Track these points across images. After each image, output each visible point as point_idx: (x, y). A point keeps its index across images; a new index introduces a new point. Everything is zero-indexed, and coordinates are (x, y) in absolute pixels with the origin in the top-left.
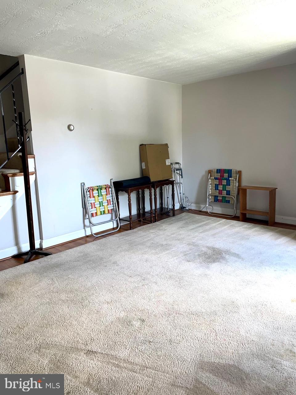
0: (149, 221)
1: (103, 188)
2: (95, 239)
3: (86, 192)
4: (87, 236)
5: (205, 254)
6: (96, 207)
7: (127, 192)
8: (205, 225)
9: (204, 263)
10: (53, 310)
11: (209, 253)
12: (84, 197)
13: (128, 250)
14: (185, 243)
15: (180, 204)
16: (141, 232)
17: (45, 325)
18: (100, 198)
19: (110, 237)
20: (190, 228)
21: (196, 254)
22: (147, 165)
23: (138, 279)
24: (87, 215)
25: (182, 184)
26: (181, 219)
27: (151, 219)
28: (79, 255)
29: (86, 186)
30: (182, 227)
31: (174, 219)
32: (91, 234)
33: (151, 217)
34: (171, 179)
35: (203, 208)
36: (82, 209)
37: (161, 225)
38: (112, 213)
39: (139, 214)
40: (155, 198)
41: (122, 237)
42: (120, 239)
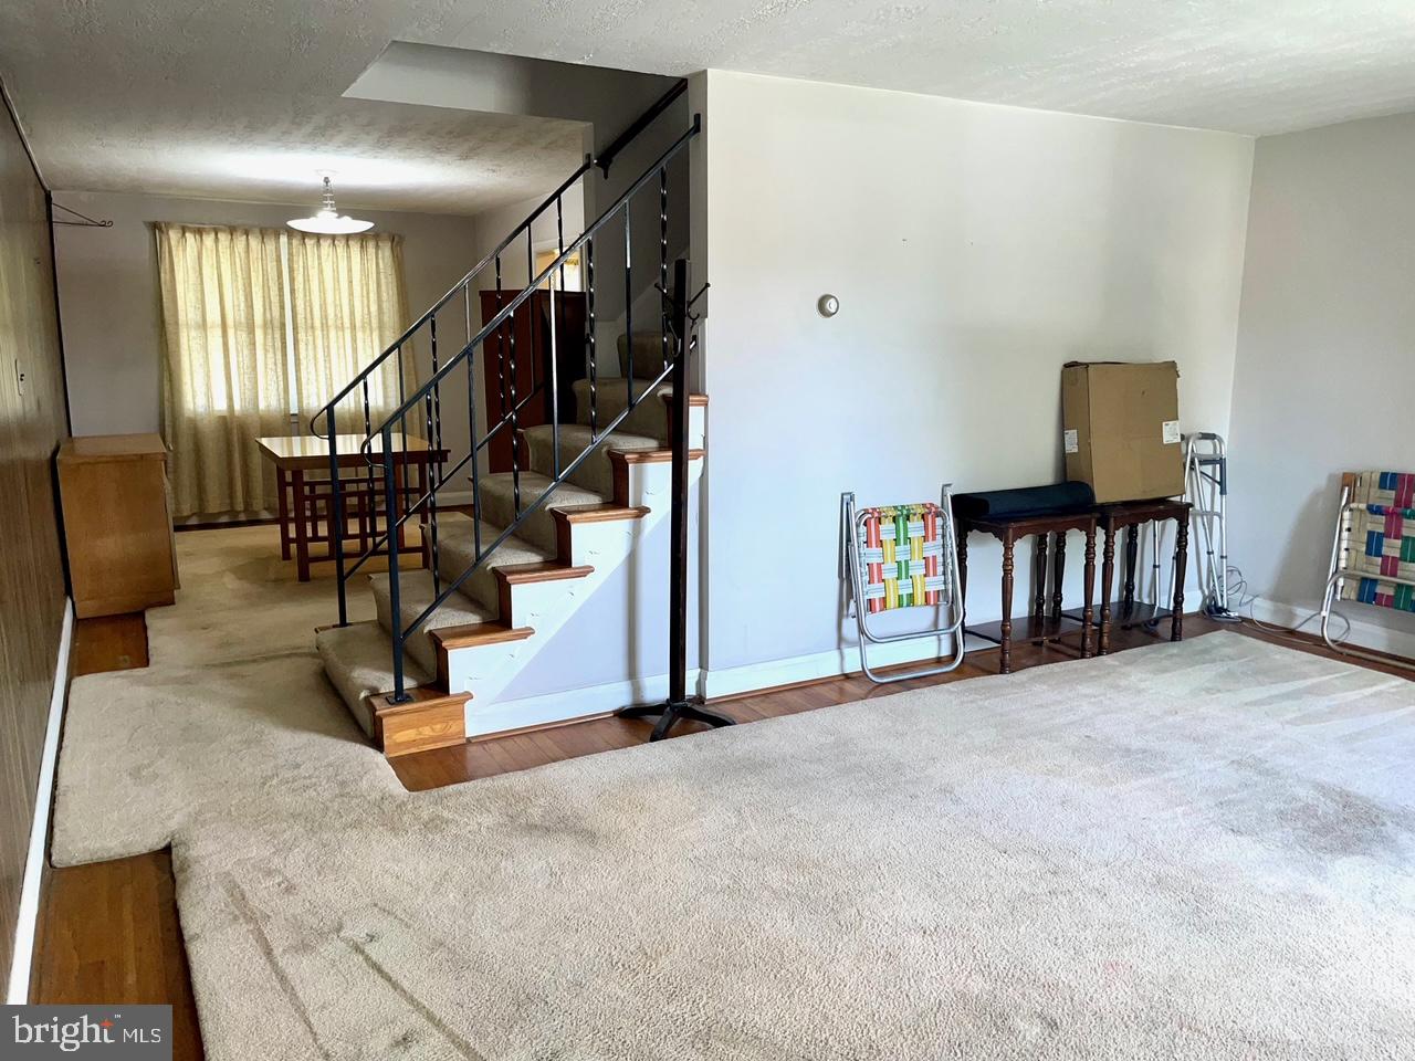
0: (1077, 649)
1: (915, 514)
2: (874, 688)
3: (858, 526)
4: (847, 677)
5: (1308, 811)
6: (883, 580)
7: (1000, 535)
8: (1309, 691)
9: (1303, 851)
10: (744, 918)
11: (1326, 814)
12: (849, 540)
13: (995, 749)
14: (1223, 758)
15: (1203, 592)
16: (1045, 687)
17: (720, 963)
18: (902, 547)
19: (926, 690)
20: (1248, 700)
21: (1270, 806)
22: (1084, 441)
23: (1033, 867)
24: (852, 603)
25: (1221, 518)
26: (1207, 657)
27: (1084, 640)
28: (822, 740)
29: (858, 506)
30: (1208, 690)
31: (1175, 651)
32: (861, 669)
33: (1084, 635)
34: (1177, 499)
35: (1305, 619)
36: (836, 580)
37: (1123, 670)
38: (937, 607)
39: (1035, 620)
40: (1105, 565)
41: (971, 698)
42: (962, 703)
